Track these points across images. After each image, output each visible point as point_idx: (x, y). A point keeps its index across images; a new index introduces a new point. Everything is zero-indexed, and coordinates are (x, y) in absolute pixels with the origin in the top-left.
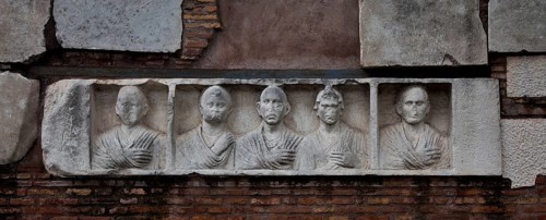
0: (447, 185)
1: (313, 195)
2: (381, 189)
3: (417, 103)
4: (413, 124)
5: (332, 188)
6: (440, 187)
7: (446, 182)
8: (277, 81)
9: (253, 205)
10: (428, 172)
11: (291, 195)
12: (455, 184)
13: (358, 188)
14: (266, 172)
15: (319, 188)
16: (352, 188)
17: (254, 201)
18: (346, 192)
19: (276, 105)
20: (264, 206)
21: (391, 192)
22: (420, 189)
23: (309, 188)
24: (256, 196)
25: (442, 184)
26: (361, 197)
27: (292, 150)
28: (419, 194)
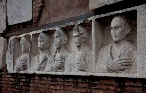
0: (135, 85)
1: (71, 86)
2: (99, 84)
3: (115, 28)
4: (116, 42)
5: (78, 83)
6: (131, 86)
7: (134, 83)
8: (59, 27)
9: (52, 89)
10: (121, 75)
11: (64, 85)
12: (140, 85)
13: (89, 83)
14: (53, 73)
15: (73, 82)
16: (86, 83)
17: (52, 87)
18: (84, 85)
19: (57, 39)
20: (55, 90)
21: (104, 87)
22: (119, 86)
23: (69, 82)
24: (53, 85)
25: (132, 84)
26: (90, 89)
27: (63, 61)
28: (119, 90)
